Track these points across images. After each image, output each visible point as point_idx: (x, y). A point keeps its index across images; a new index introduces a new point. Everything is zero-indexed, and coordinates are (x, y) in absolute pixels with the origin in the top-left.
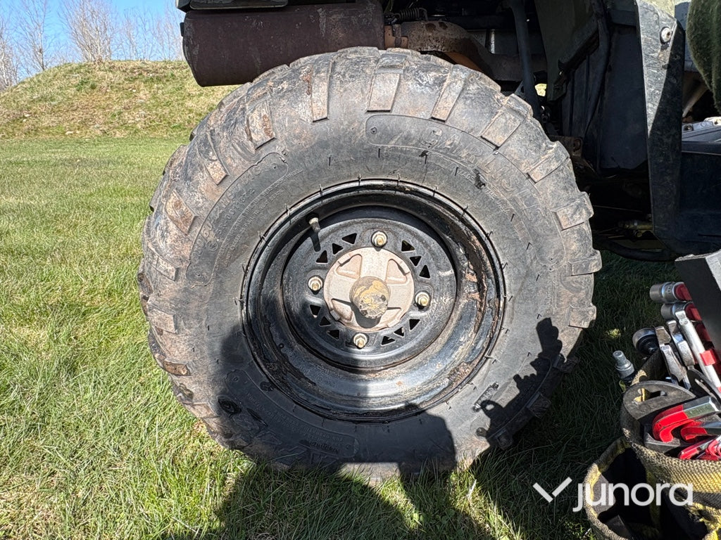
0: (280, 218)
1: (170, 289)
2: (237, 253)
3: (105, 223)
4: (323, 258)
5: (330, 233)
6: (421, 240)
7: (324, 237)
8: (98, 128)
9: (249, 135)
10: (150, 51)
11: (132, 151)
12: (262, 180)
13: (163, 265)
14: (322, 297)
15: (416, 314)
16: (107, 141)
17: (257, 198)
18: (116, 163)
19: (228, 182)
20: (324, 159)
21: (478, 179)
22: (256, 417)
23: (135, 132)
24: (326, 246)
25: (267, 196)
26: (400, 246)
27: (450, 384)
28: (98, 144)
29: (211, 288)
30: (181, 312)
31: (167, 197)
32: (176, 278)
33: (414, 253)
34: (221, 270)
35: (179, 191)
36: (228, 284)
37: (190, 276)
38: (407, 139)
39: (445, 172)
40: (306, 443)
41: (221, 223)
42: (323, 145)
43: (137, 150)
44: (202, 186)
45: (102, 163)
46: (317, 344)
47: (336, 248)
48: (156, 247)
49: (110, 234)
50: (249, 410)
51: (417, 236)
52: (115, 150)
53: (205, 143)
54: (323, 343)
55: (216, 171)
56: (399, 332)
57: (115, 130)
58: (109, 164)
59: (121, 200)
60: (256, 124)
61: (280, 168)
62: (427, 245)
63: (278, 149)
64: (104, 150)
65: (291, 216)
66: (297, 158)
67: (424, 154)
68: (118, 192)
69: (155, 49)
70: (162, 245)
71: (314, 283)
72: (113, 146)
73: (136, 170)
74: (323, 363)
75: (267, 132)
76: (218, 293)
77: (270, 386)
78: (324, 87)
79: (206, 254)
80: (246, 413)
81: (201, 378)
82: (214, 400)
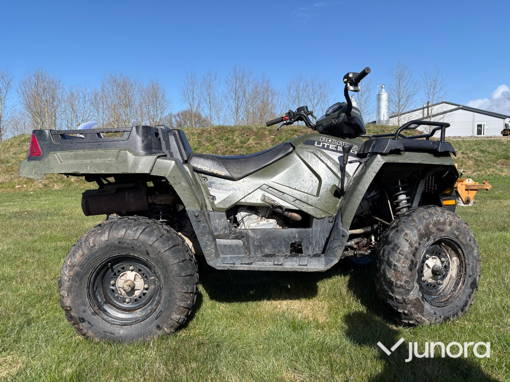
0: (98, 264)
1: (67, 284)
2: (86, 274)
3: (44, 260)
4: (115, 274)
5: (117, 267)
6: (143, 268)
7: (115, 268)
8: (41, 182)
9: (89, 244)
10: (87, 115)
11: (65, 203)
12: (92, 255)
13: (66, 278)
14: (116, 287)
15: (145, 291)
16: (47, 193)
17: (91, 259)
18: (52, 214)
19: (84, 256)
20: (108, 249)
21: (147, 253)
22: (89, 323)
23: (70, 185)
24: (116, 271)
25: (94, 258)
26: (138, 270)
27: (151, 312)
28: (40, 197)
29: (78, 284)
30: (69, 291)
31: (68, 259)
32: (69, 281)
33: (142, 272)
34: (81, 279)
35: (71, 258)
36: (83, 283)
37: (73, 280)
38: (128, 244)
39: (139, 251)
40: (104, 331)
41: (81, 266)
42: (107, 246)
43: (69, 202)
44: (77, 257)
45: (42, 215)
46: (114, 302)
47: (119, 271)
48: (64, 273)
49: (46, 267)
50: (88, 321)
51: (142, 267)
52: (52, 201)
53: (79, 246)
54: (116, 302)
55: (81, 252)
56: (140, 297)
57: (54, 184)
58: (47, 215)
59: (54, 244)
60: (91, 241)
61: (97, 252)
62: (146, 270)
63: (96, 248)
64: (44, 203)
65: (101, 263)
66: (101, 249)
67: (133, 247)
68: (53, 239)
69: (91, 114)
70: (66, 273)
71: (112, 282)
72: (51, 198)
73: (66, 221)
74: (115, 308)
75: (93, 244)
76: (80, 285)
77: (95, 313)
78: (108, 233)
79: (77, 274)
80: (86, 322)
81: (74, 310)
82: (77, 318)
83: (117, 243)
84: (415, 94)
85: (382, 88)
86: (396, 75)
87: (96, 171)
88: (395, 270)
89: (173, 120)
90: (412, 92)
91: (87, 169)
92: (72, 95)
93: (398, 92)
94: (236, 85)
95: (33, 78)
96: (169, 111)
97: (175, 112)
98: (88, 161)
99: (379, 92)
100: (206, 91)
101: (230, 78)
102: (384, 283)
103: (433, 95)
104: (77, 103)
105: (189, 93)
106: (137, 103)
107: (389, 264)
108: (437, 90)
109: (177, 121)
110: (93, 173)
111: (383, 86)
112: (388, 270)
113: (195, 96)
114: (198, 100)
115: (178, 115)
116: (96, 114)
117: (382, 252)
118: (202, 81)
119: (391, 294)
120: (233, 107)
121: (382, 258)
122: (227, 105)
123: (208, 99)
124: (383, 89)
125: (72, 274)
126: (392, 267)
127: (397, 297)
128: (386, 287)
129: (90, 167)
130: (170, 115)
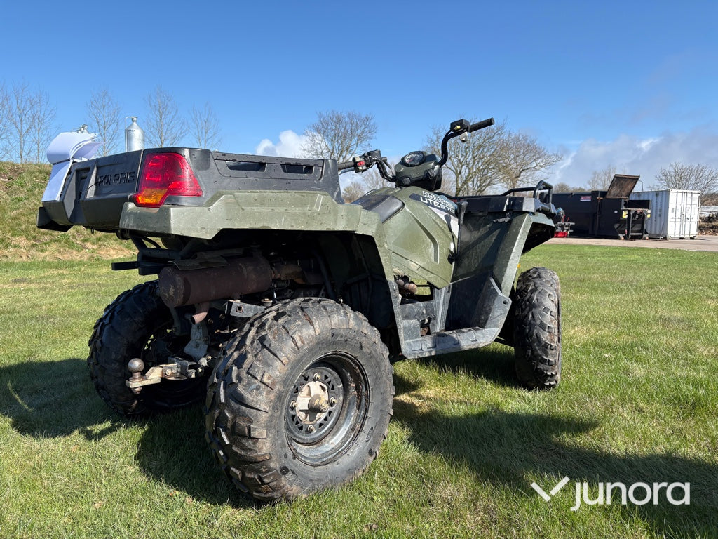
1: (265, 417)
4: (297, 389)
9: (295, 344)
12: (299, 360)
14: (295, 410)
15: (330, 409)
17: (297, 368)
19: (289, 365)
20: (318, 348)
21: (361, 346)
22: (293, 473)
25: (300, 367)
26: (323, 378)
27: (354, 435)
32: (268, 411)
33: (329, 380)
35: (267, 372)
37: (273, 408)
38: (342, 337)
39: (351, 345)
42: (318, 344)
44: (279, 368)
47: (302, 385)
51: (330, 372)
56: (325, 419)
60: (298, 339)
61: (305, 354)
62: (333, 375)
63: (305, 348)
66: (311, 350)
67: (346, 340)
75: (302, 342)
77: (294, 456)
78: (317, 323)
80: (290, 472)
81: (274, 458)
82: (278, 469)
83: (330, 337)
84: (183, 136)
85: (133, 121)
86: (155, 106)
87: (292, 226)
88: (549, 332)
90: (179, 132)
91: (280, 222)
93: (160, 132)
98: (282, 209)
99: (130, 127)
102: (537, 348)
103: (206, 141)
107: (543, 326)
108: (210, 135)
110: (289, 229)
111: (135, 119)
112: (543, 334)
117: (531, 316)
119: (544, 357)
121: (532, 322)
124: (135, 123)
125: (273, 399)
126: (547, 330)
127: (550, 359)
128: (540, 352)
129: (286, 219)
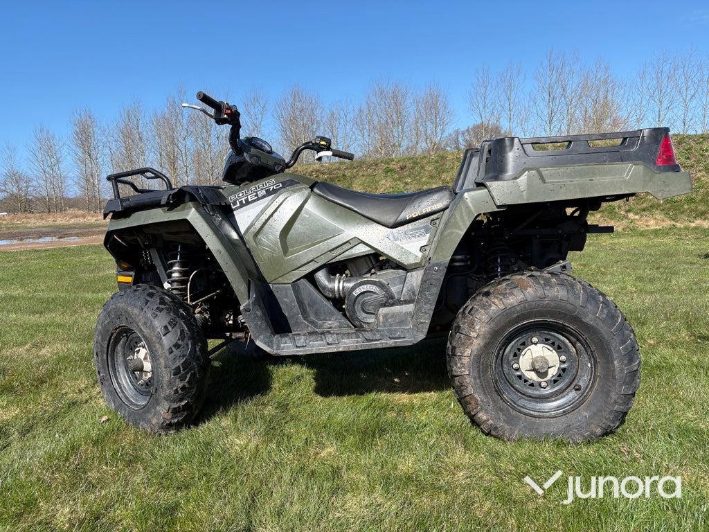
89: (461, 139)
92: (333, 114)
94: (551, 81)
95: (289, 97)
96: (453, 126)
97: (464, 128)
100: (504, 94)
101: (541, 70)
104: (337, 125)
105: (479, 98)
106: (412, 119)
109: (466, 140)
113: (487, 102)
114: (491, 108)
115: (468, 131)
116: (360, 138)
118: (499, 80)
120: (545, 113)
122: (535, 111)
123: (507, 105)
130: (457, 132)
